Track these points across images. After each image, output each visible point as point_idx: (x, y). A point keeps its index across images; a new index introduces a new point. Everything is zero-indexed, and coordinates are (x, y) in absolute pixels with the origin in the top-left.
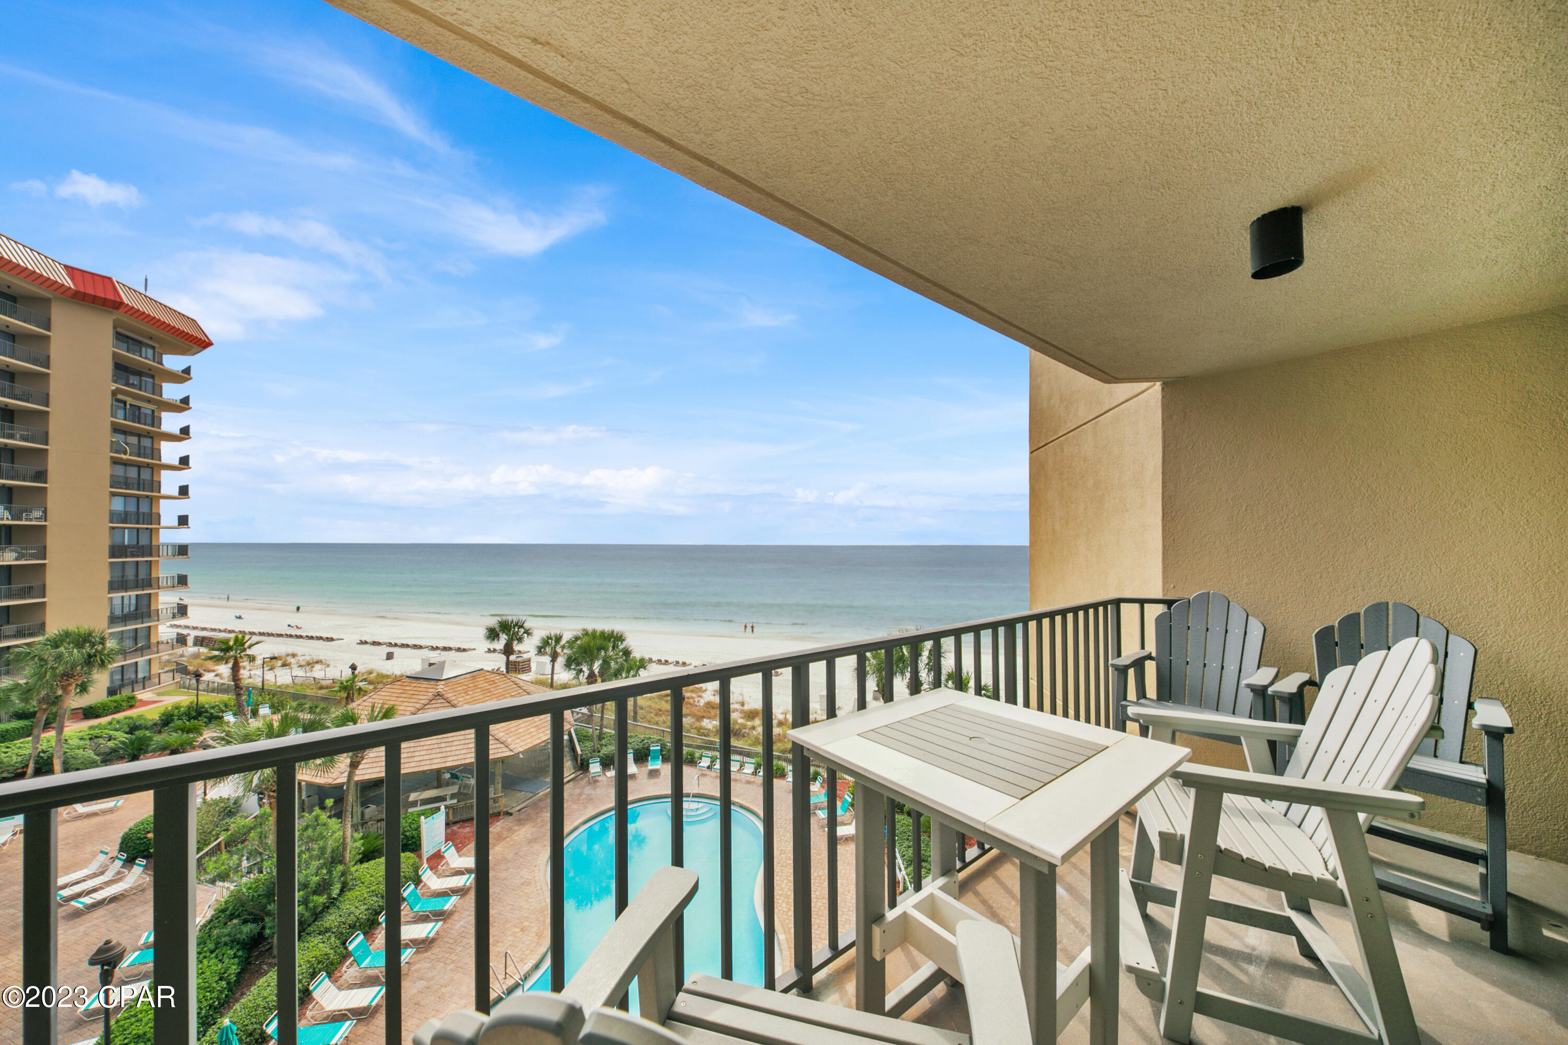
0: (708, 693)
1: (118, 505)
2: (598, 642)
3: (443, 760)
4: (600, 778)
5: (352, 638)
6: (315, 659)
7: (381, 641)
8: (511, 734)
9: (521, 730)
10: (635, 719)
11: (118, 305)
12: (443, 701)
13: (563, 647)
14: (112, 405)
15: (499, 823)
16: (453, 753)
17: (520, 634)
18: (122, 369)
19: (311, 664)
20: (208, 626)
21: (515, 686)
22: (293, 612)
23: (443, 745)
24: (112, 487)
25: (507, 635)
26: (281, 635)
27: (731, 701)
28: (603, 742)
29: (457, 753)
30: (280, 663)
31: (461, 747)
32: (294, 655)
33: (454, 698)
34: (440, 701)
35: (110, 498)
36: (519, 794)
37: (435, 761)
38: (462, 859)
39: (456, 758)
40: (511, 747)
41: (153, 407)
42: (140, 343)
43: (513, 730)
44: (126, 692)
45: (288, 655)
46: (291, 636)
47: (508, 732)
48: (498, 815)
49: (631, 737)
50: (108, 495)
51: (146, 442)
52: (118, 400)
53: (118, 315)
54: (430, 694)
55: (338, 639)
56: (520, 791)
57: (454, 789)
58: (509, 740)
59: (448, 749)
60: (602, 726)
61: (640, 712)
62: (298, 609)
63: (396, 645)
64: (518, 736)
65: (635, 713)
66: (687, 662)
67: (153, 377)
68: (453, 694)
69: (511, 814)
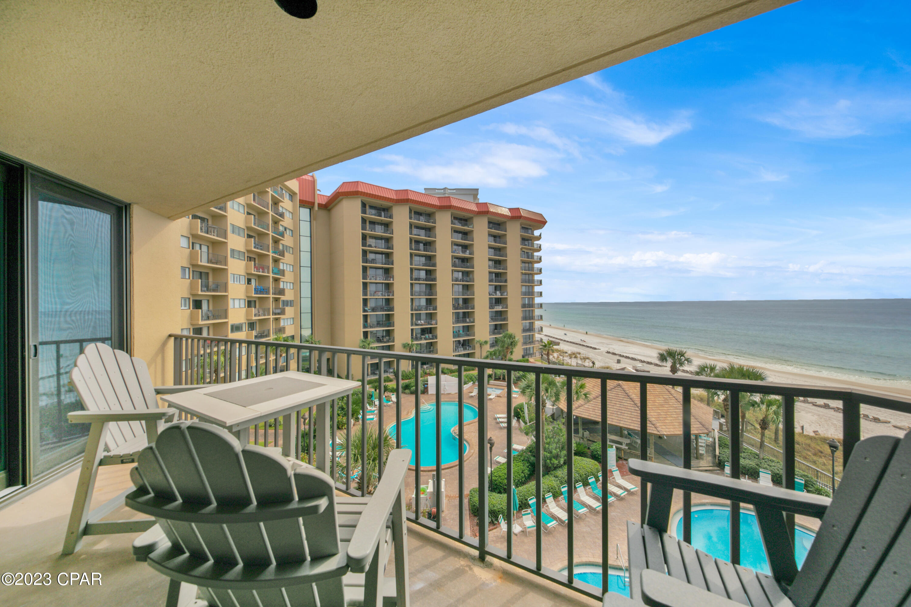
1: (524, 289)
3: (618, 421)
5: (604, 349)
6: (587, 356)
7: (616, 353)
8: (660, 421)
9: (667, 421)
11: (520, 217)
12: (621, 389)
14: (521, 254)
16: (624, 420)
17: (682, 360)
18: (524, 239)
19: (585, 359)
20: (555, 336)
21: (667, 392)
22: (584, 334)
23: (619, 413)
24: (522, 283)
25: (672, 359)
26: (577, 344)
29: (626, 420)
30: (574, 356)
31: (628, 418)
32: (579, 354)
33: (627, 389)
34: (620, 389)
35: (521, 287)
37: (614, 420)
38: (622, 480)
39: (625, 423)
41: (531, 251)
42: (527, 229)
44: (526, 358)
45: (577, 353)
46: (580, 345)
47: (658, 419)
50: (520, 286)
51: (530, 265)
52: (523, 251)
53: (521, 220)
54: (615, 384)
55: (598, 349)
57: (628, 441)
58: (658, 424)
59: (621, 416)
62: (587, 333)
63: (623, 356)
64: (665, 424)
67: (531, 240)
68: (627, 387)
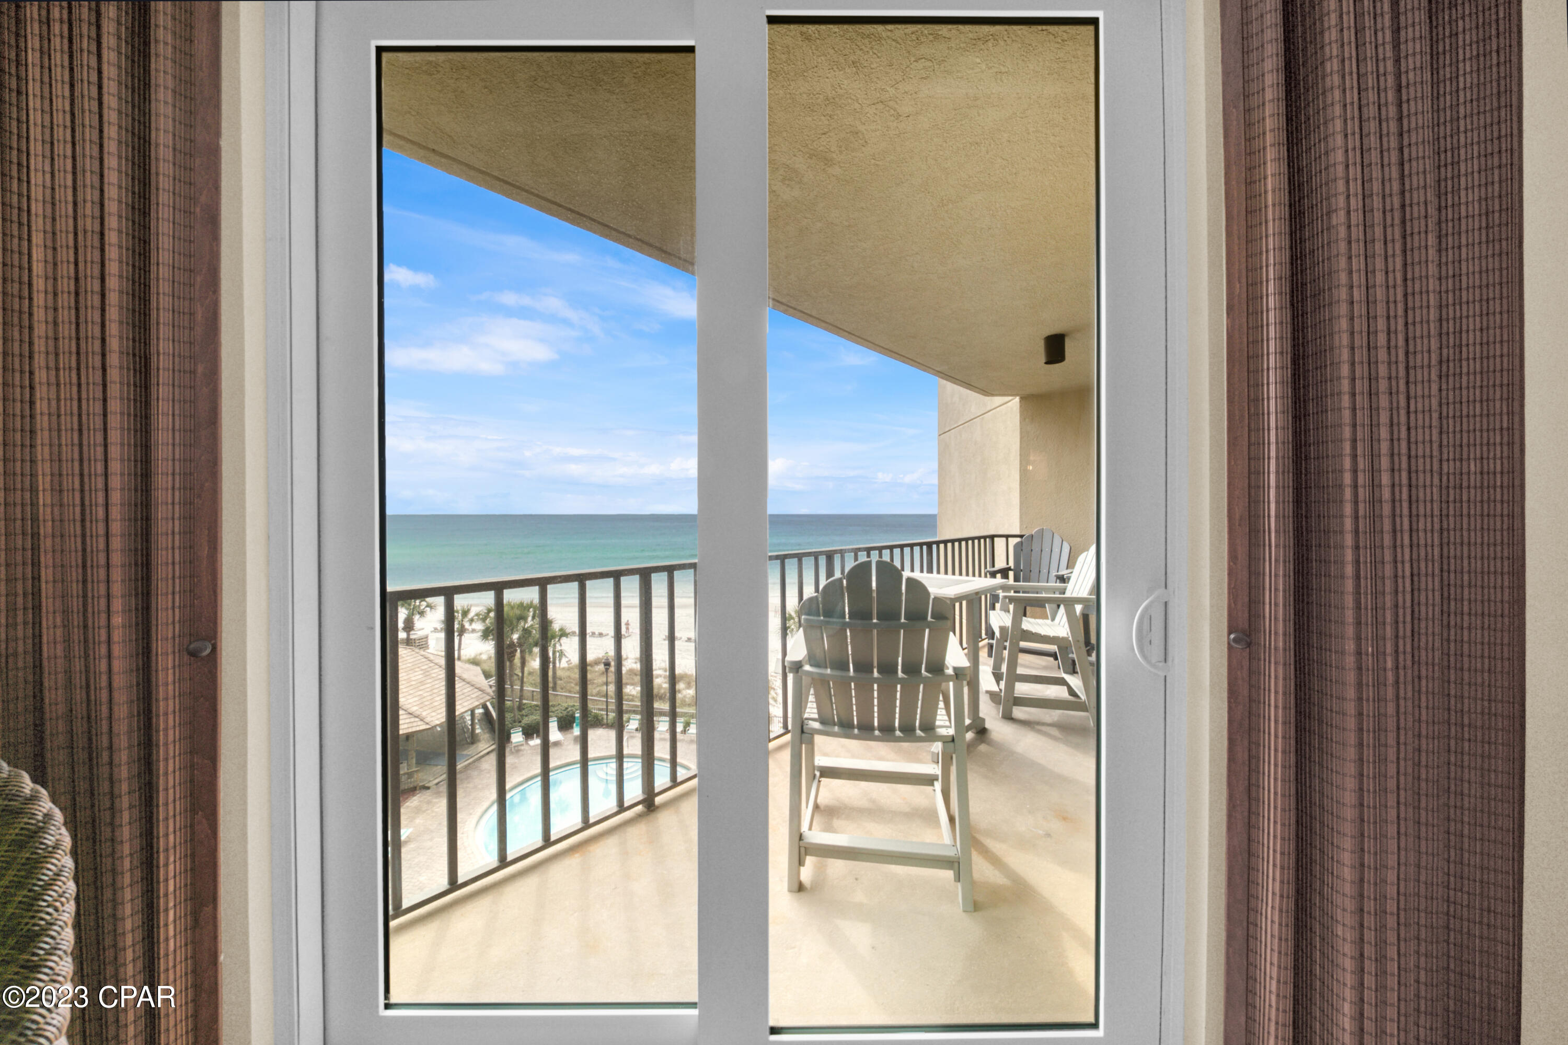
0: (629, 661)
2: (518, 612)
4: (522, 748)
9: (436, 704)
10: (554, 689)
13: (472, 621)
15: (415, 798)
17: (422, 608)
25: (407, 609)
27: (654, 667)
28: (524, 712)
36: (435, 769)
40: (428, 720)
43: (427, 703)
48: (413, 790)
49: (554, 706)
56: (437, 765)
58: (424, 714)
60: (521, 698)
61: (559, 682)
65: (555, 684)
66: (604, 633)
69: (428, 788)
